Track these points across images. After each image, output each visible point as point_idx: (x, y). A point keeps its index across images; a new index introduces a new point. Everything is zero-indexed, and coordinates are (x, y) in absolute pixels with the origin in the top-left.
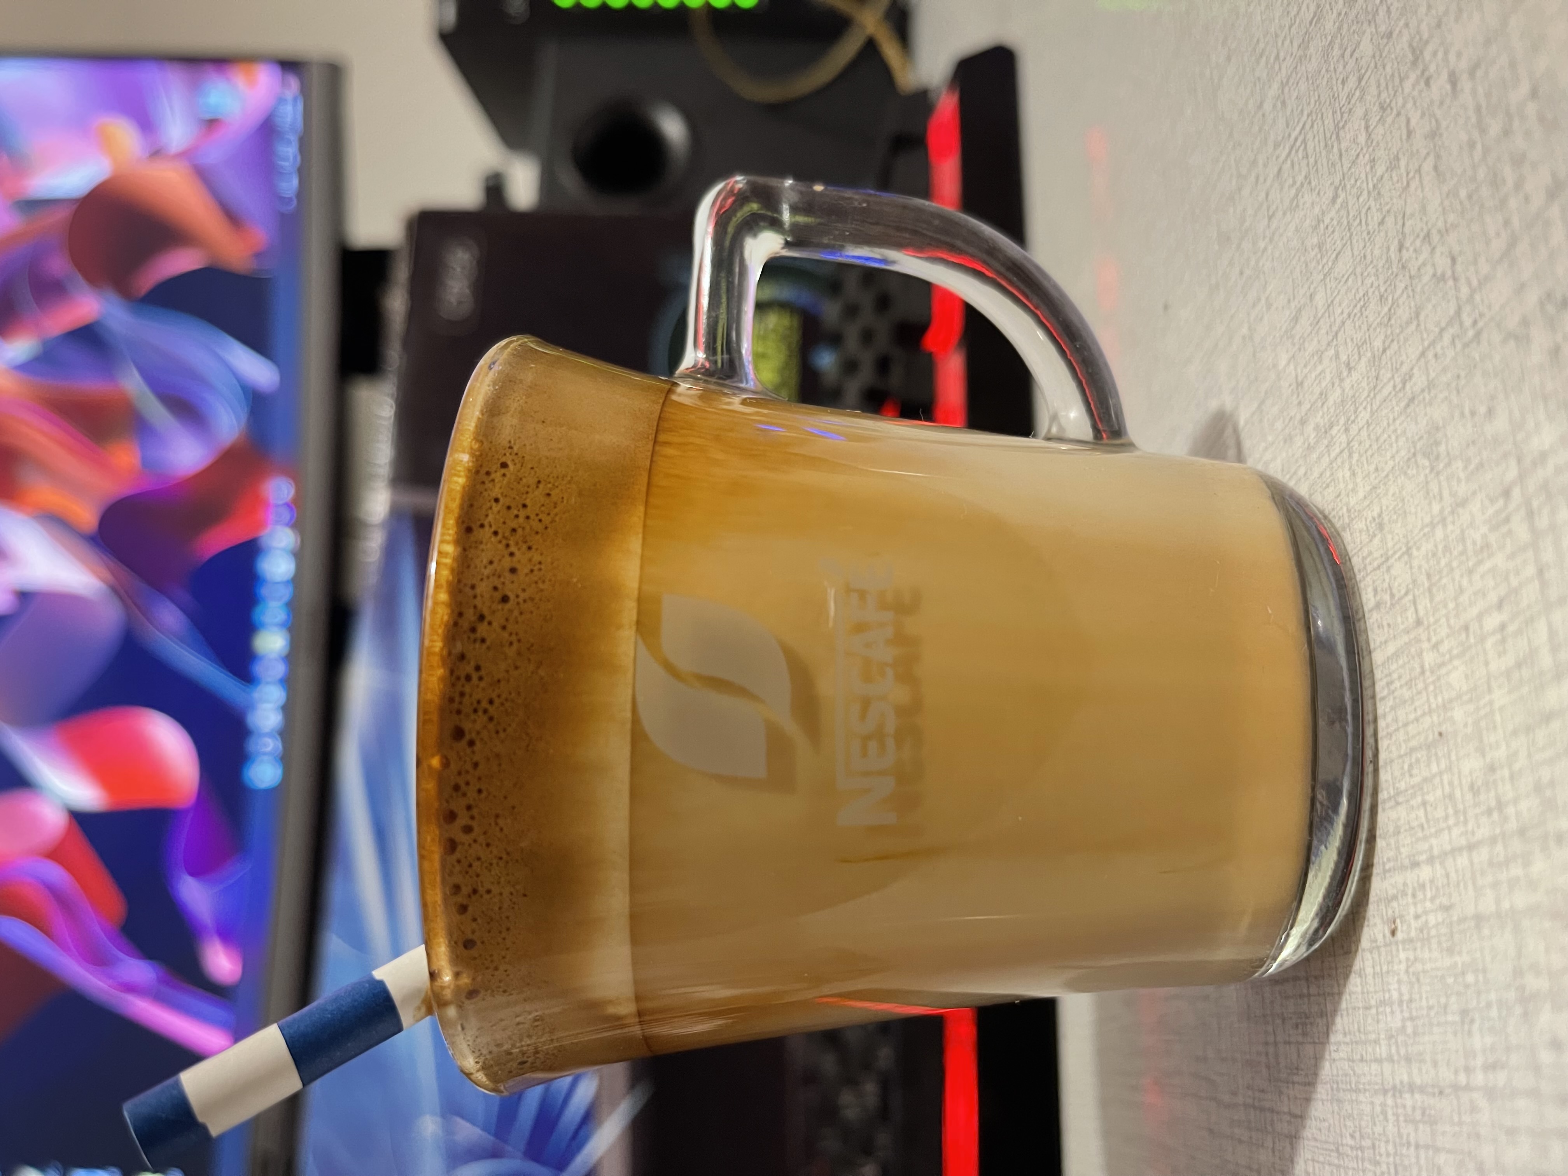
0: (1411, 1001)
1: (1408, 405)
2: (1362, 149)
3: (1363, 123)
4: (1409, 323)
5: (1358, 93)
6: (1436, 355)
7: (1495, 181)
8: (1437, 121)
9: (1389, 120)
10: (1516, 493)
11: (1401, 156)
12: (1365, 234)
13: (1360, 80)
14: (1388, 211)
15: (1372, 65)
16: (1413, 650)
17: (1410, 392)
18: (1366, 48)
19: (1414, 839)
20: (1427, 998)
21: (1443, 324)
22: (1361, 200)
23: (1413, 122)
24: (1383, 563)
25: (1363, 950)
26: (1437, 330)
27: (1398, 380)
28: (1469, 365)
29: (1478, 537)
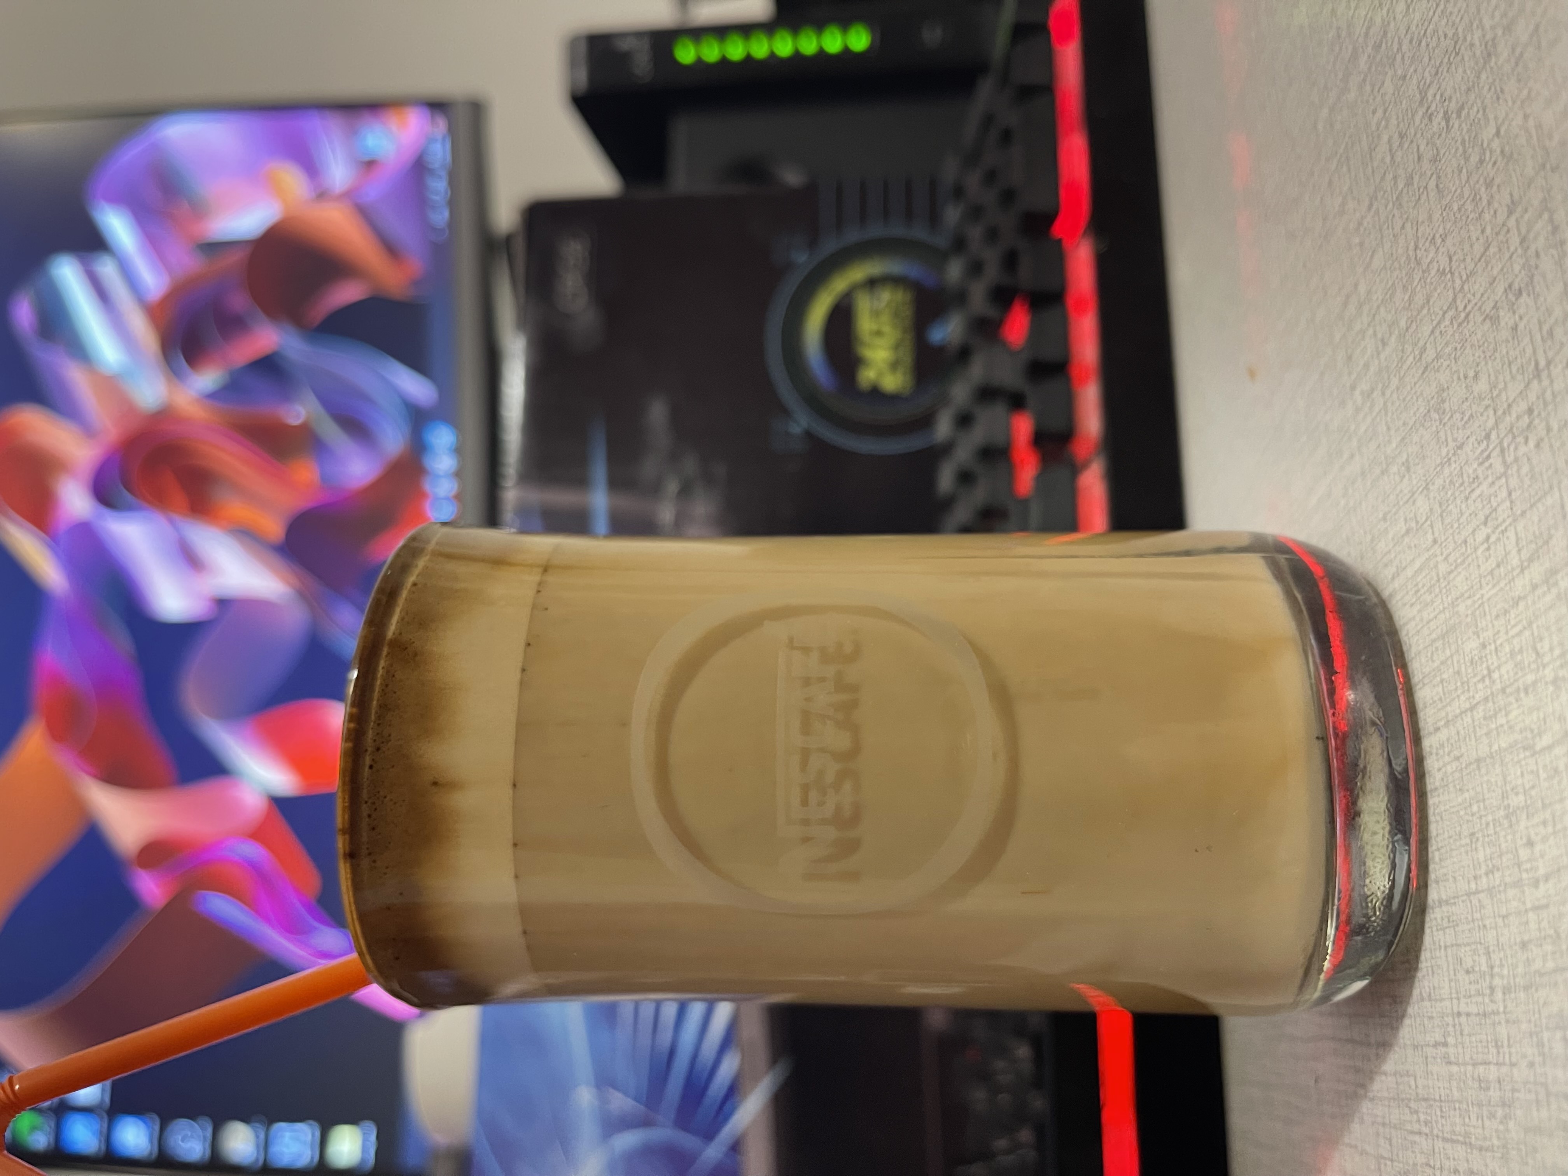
1: (1423, 373)
2: (1387, 168)
3: (1388, 147)
4: (1423, 307)
5: (1383, 123)
6: (1441, 332)
7: (1475, 199)
8: (1437, 149)
9: (1406, 146)
10: (1493, 436)
11: (1414, 175)
12: (1391, 236)
13: (1385, 111)
14: (1407, 219)
15: (1393, 101)
17: (1425, 362)
18: (1389, 87)
21: (1445, 308)
22: (1388, 208)
23: (1422, 148)
26: (1441, 313)
27: (1417, 353)
28: (1462, 340)
29: (1471, 471)
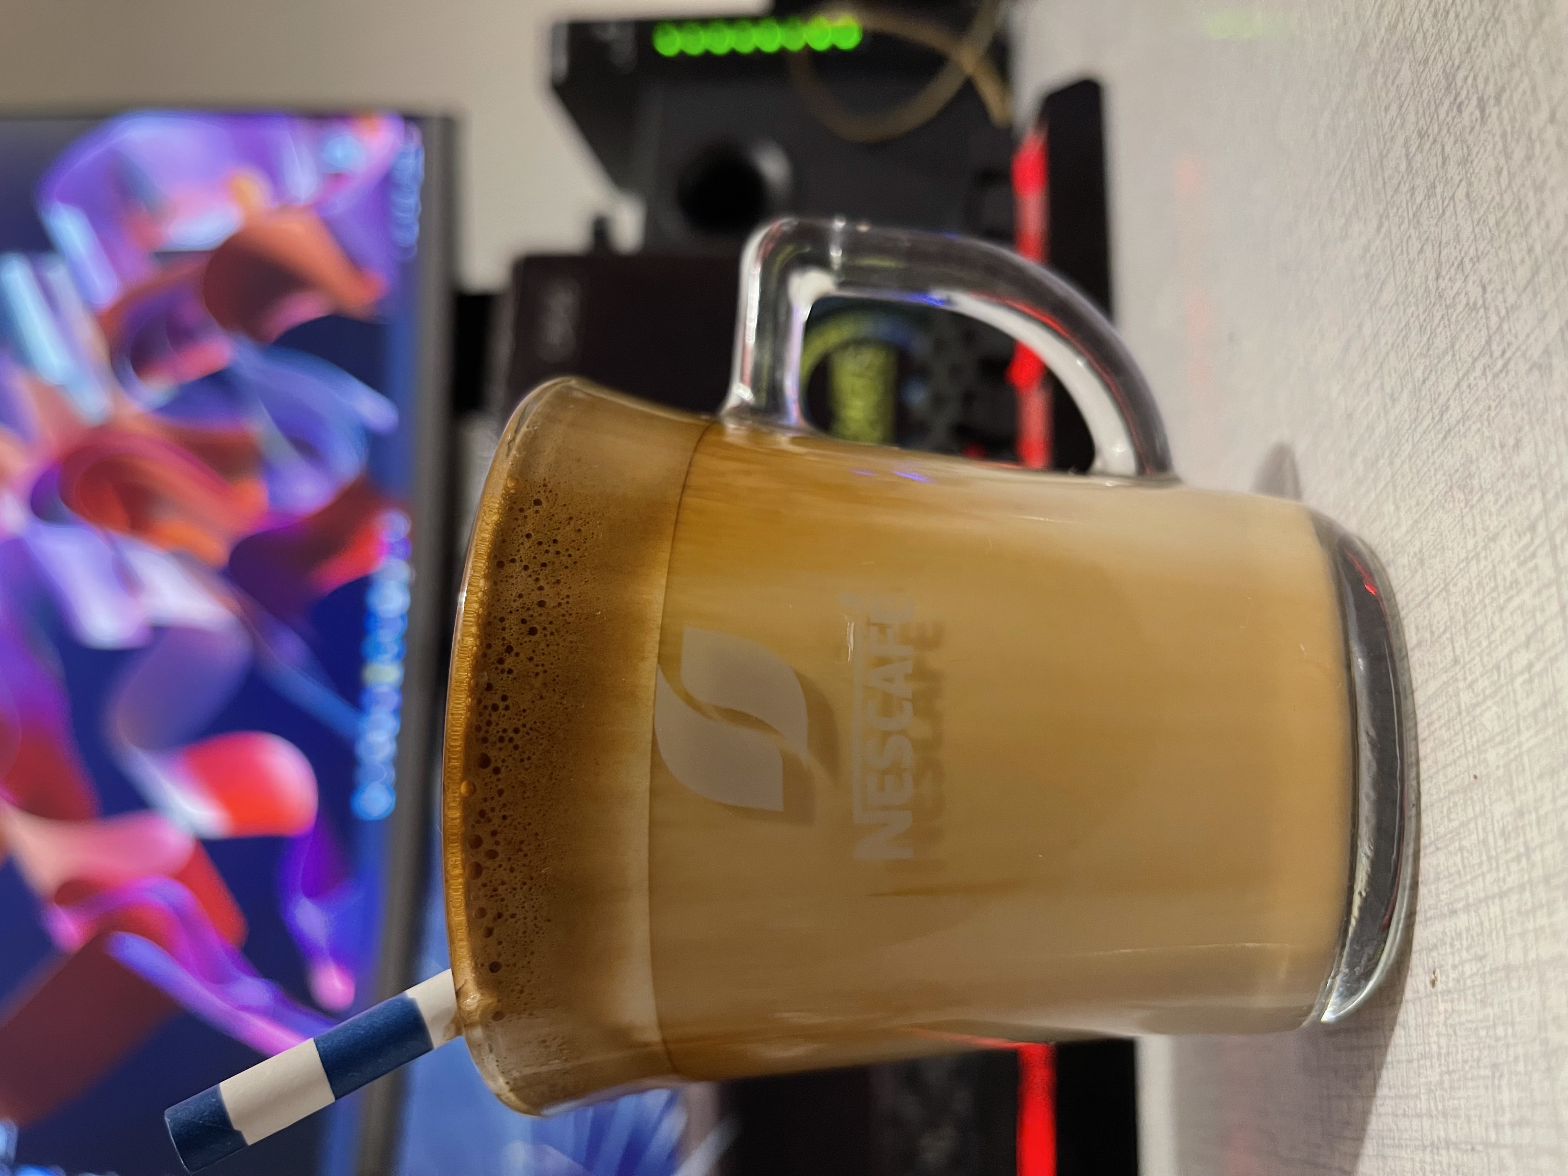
0: (1448, 1054)
1: (1445, 438)
2: (1403, 177)
3: (1404, 150)
4: (1445, 353)
5: (1398, 121)
6: (1469, 386)
7: (1520, 208)
8: (1468, 147)
9: (1427, 147)
10: (1541, 527)
11: (1437, 183)
12: (1406, 263)
13: (1401, 107)
14: (1427, 239)
15: (1411, 92)
16: (1450, 689)
17: (1446, 424)
18: (1406, 75)
19: (1452, 886)
20: (1462, 1052)
21: (1476, 354)
22: (1402, 228)
23: (1447, 149)
24: (1423, 600)
25: (1407, 1001)
26: (1470, 360)
27: (1437, 412)
28: (1499, 396)
29: (1507, 573)
